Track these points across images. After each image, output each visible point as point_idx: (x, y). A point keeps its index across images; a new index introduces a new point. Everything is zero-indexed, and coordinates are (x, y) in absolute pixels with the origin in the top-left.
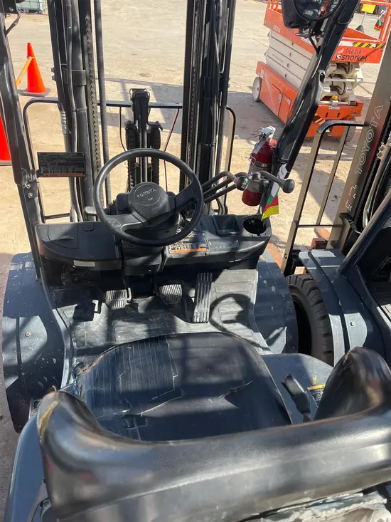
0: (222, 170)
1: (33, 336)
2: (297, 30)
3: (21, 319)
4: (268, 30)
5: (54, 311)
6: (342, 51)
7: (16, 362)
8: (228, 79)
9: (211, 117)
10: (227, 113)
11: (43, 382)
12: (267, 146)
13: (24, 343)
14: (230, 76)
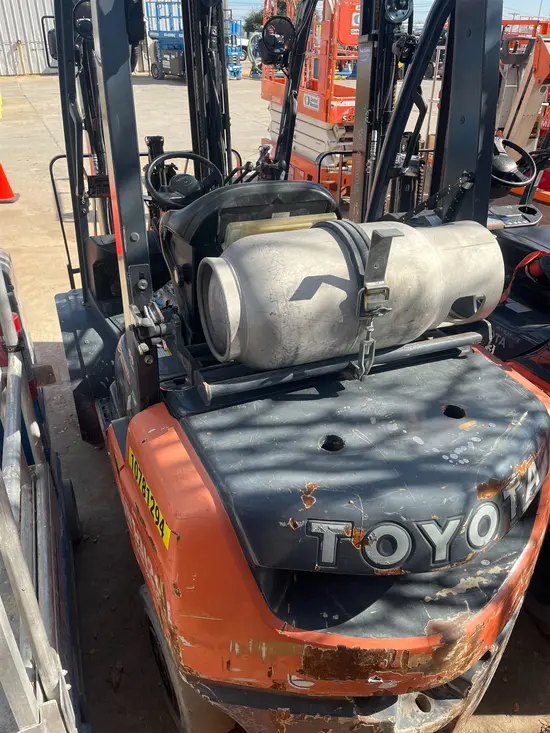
0: (234, 167)
1: (92, 343)
2: (271, 66)
3: (78, 331)
4: (268, 103)
5: (107, 320)
6: (347, 112)
7: (79, 366)
8: (229, 119)
9: (219, 150)
10: (233, 155)
11: (105, 381)
12: (268, 160)
13: (84, 350)
14: (230, 115)
